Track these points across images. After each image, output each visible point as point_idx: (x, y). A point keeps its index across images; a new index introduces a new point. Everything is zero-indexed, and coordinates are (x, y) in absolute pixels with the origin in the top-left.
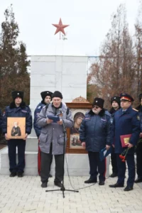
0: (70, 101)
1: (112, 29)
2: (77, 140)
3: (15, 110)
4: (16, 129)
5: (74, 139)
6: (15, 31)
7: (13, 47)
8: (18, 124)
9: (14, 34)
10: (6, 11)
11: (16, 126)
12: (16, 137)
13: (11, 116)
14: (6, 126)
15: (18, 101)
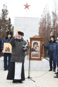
1: (43, 13)
2: (34, 54)
3: (8, 40)
4: (7, 48)
5: (33, 54)
6: (7, 13)
8: (8, 46)
10: (4, 5)
11: (8, 47)
12: (7, 52)
13: (6, 42)
14: (3, 47)
15: (9, 36)
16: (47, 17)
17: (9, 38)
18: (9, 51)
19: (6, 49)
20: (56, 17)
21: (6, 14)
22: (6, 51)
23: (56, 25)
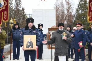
0: (50, 28)
1: (56, 2)
3: (28, 31)
4: (29, 43)
7: (19, 9)
8: (31, 40)
9: (20, 4)
11: (30, 41)
12: (30, 48)
13: (26, 34)
14: (23, 41)
15: (30, 25)
16: (60, 6)
17: (30, 28)
18: (32, 47)
19: (27, 44)
20: (69, 5)
21: (19, 4)
22: (27, 47)
23: (70, 13)
